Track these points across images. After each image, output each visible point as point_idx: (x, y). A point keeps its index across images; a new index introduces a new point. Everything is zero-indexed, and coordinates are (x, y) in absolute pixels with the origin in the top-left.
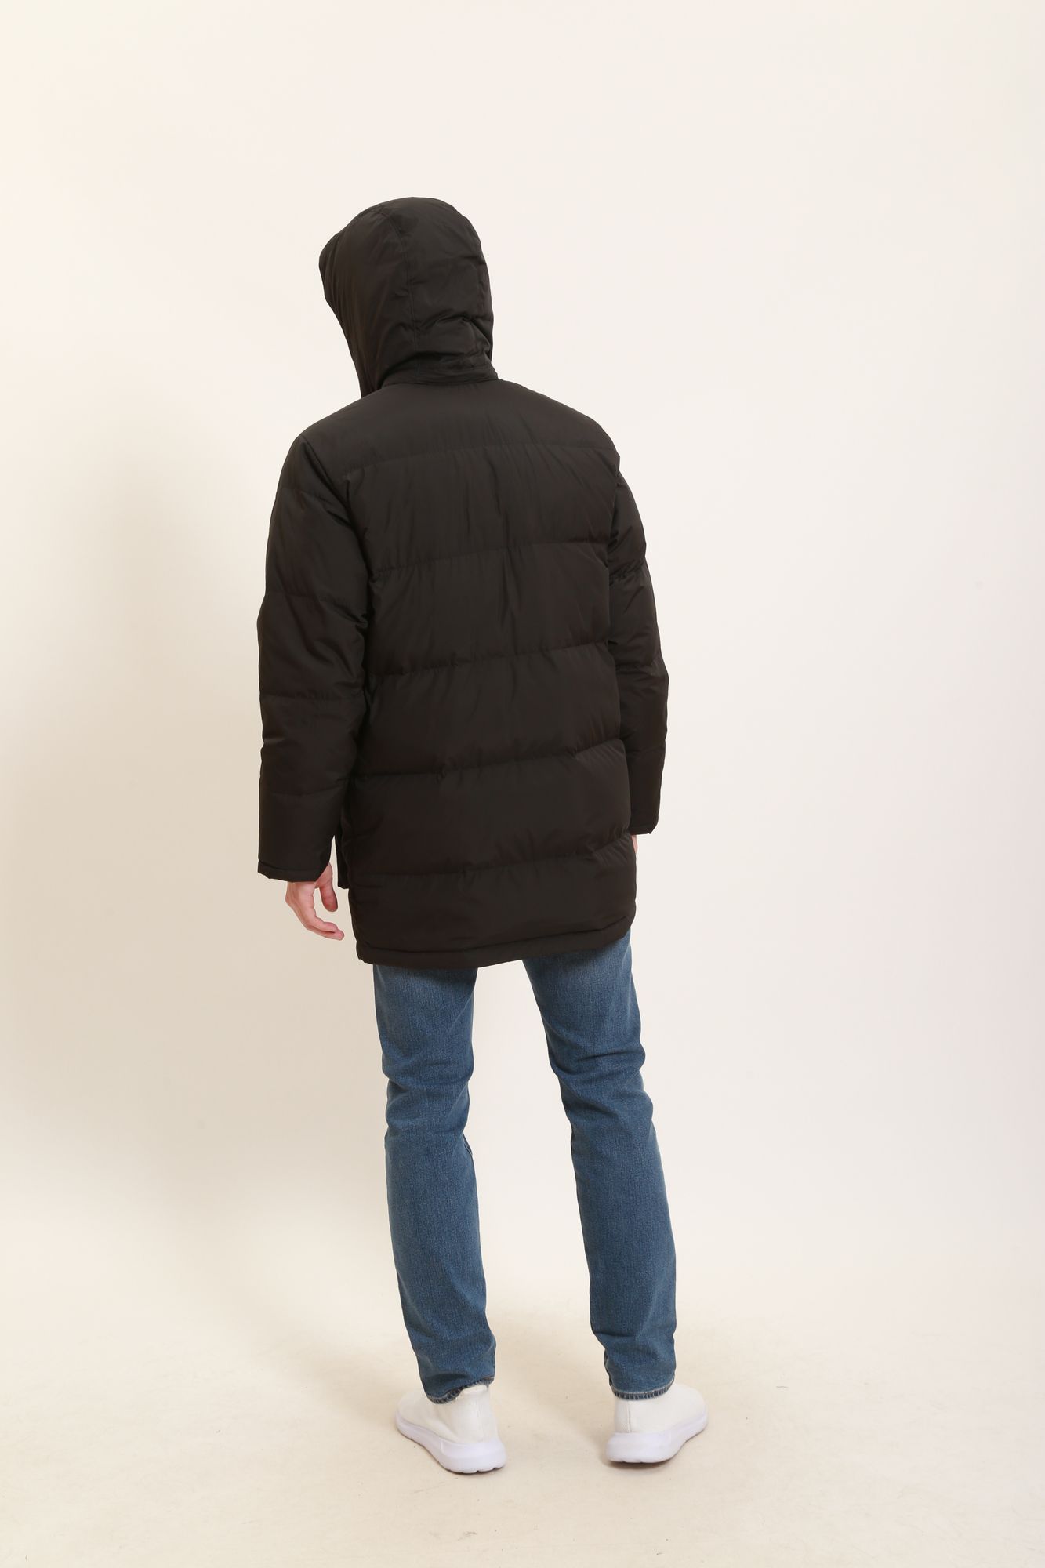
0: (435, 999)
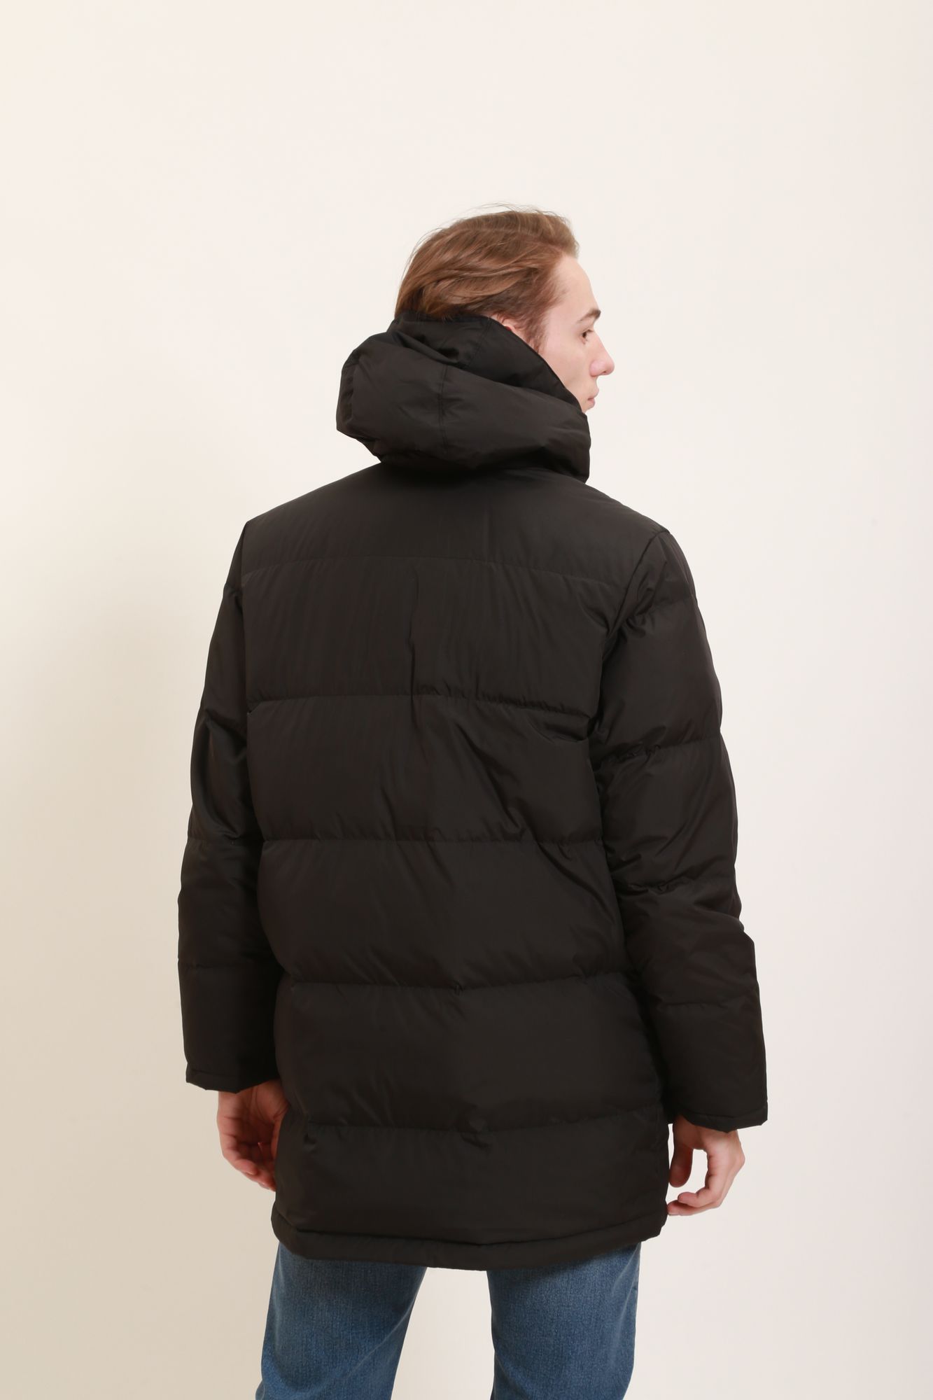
0: (341, 1322)
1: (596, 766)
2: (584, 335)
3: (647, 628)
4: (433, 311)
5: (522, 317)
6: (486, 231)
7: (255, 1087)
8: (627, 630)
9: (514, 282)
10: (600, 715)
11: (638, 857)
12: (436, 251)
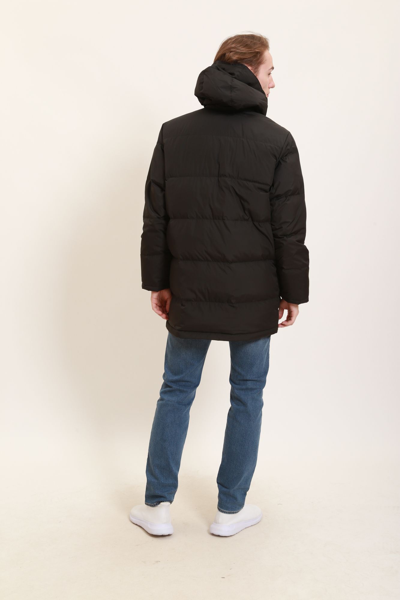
0: (189, 358)
1: (271, 200)
2: (269, 74)
3: (287, 160)
4: (228, 61)
5: (254, 66)
6: (245, 39)
7: (162, 291)
8: (281, 161)
9: (253, 55)
10: (273, 185)
11: (282, 227)
12: (229, 43)
